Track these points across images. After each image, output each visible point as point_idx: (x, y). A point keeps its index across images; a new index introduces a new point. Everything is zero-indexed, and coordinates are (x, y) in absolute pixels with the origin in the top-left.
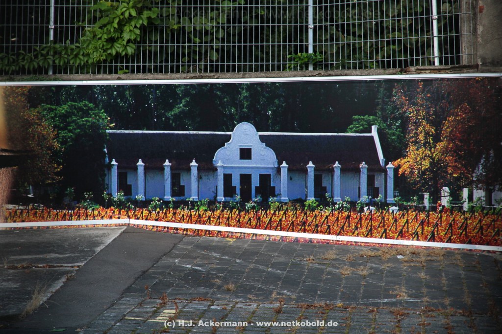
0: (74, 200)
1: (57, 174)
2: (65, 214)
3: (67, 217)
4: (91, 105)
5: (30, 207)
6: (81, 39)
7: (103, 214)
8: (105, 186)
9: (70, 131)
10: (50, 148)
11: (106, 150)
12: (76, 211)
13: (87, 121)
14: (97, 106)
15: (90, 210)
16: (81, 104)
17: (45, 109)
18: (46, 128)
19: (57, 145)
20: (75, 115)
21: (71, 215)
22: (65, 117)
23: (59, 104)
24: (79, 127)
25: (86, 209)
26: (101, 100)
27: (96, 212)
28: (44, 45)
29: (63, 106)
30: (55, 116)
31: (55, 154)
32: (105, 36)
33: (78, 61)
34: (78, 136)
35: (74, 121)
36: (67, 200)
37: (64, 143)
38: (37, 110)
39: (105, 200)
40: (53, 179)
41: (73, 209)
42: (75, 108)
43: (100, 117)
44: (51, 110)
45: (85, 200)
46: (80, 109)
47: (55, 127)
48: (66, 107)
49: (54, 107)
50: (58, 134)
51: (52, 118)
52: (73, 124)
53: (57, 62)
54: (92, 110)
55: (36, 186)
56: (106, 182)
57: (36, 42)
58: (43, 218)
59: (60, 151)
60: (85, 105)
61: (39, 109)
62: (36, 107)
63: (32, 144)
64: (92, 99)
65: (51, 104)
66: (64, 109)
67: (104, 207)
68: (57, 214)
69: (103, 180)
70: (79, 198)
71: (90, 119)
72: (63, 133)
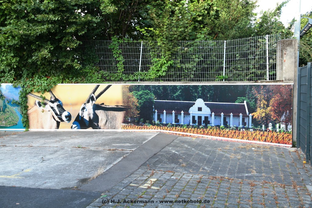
0: (143, 123)
1: (138, 114)
2: (140, 127)
3: (141, 128)
4: (149, 92)
5: (129, 124)
6: (149, 70)
7: (152, 128)
8: (153, 119)
9: (142, 100)
10: (136, 106)
11: (153, 107)
12: (144, 126)
13: (148, 97)
14: (151, 92)
15: (148, 126)
16: (146, 91)
17: (134, 93)
18: (135, 99)
19: (138, 105)
20: (144, 95)
21: (142, 128)
22: (140, 95)
23: (139, 91)
24: (145, 99)
25: (147, 126)
26: (152, 90)
27: (150, 127)
28: (137, 72)
29: (140, 92)
30: (138, 95)
31: (137, 107)
32: (156, 69)
33: (147, 78)
34: (145, 102)
35: (143, 97)
36: (141, 123)
37: (140, 104)
38: (132, 93)
39: (153, 123)
40: (137, 116)
41: (143, 126)
42: (144, 93)
43: (152, 96)
44: (136, 93)
45: (147, 123)
46: (146, 93)
47: (137, 99)
48: (141, 92)
49: (137, 92)
50: (138, 101)
51: (137, 96)
52: (143, 98)
53: (141, 78)
54: (149, 93)
55: (131, 118)
56: (154, 117)
57: (135, 71)
58: (133, 128)
59: (139, 107)
60: (147, 92)
61: (133, 93)
62: (132, 92)
63: (130, 104)
64: (149, 90)
65: (136, 91)
66: (140, 93)
67: (153, 125)
68: (138, 127)
69: (153, 117)
70: (144, 122)
71: (149, 96)
72: (140, 101)
